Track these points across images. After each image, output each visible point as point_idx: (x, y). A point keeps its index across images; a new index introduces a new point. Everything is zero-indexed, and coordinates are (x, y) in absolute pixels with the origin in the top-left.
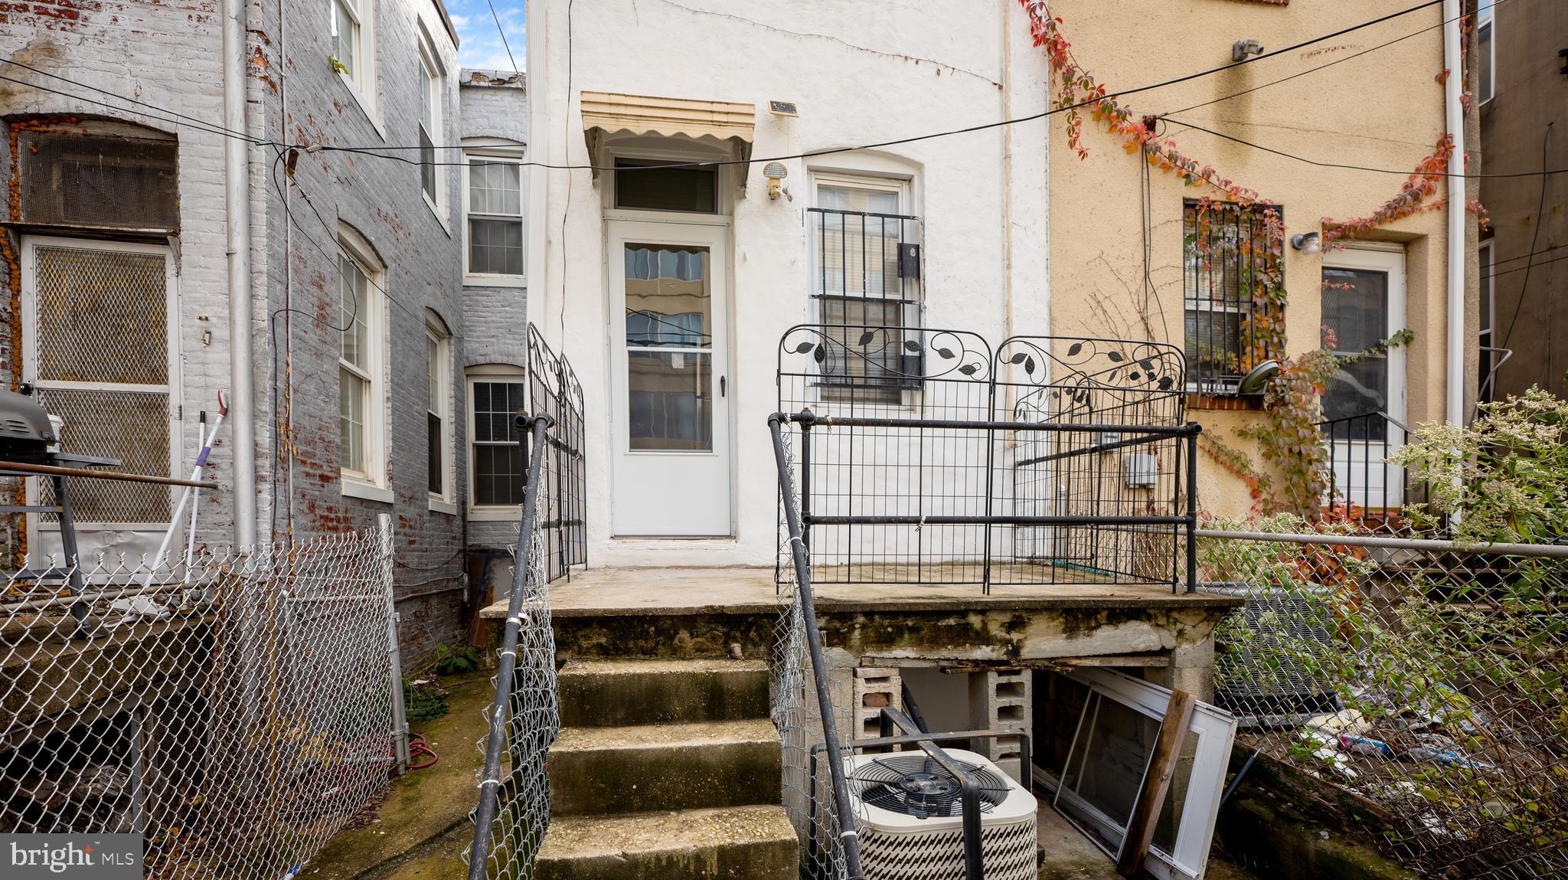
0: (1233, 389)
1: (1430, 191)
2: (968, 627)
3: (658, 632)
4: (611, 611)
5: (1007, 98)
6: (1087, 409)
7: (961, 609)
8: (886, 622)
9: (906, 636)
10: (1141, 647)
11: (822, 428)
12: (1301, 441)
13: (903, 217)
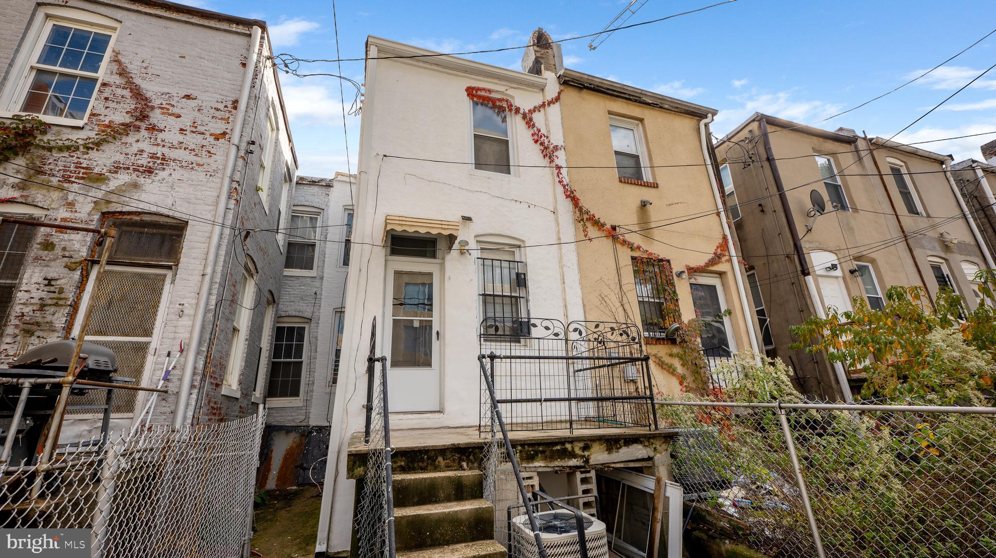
0: (663, 335)
1: (724, 255)
2: (565, 450)
3: (428, 458)
4: (409, 448)
5: (557, 217)
6: (604, 347)
7: (562, 441)
8: (530, 449)
9: (540, 455)
10: (640, 457)
11: (498, 360)
12: (696, 358)
13: (518, 262)
